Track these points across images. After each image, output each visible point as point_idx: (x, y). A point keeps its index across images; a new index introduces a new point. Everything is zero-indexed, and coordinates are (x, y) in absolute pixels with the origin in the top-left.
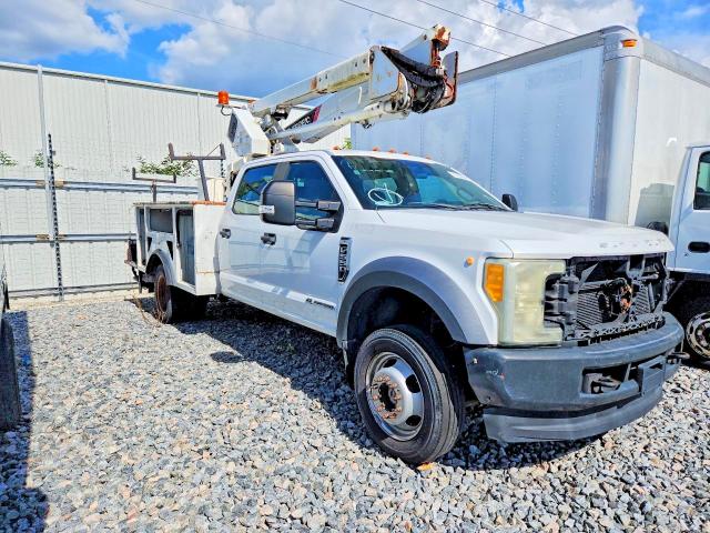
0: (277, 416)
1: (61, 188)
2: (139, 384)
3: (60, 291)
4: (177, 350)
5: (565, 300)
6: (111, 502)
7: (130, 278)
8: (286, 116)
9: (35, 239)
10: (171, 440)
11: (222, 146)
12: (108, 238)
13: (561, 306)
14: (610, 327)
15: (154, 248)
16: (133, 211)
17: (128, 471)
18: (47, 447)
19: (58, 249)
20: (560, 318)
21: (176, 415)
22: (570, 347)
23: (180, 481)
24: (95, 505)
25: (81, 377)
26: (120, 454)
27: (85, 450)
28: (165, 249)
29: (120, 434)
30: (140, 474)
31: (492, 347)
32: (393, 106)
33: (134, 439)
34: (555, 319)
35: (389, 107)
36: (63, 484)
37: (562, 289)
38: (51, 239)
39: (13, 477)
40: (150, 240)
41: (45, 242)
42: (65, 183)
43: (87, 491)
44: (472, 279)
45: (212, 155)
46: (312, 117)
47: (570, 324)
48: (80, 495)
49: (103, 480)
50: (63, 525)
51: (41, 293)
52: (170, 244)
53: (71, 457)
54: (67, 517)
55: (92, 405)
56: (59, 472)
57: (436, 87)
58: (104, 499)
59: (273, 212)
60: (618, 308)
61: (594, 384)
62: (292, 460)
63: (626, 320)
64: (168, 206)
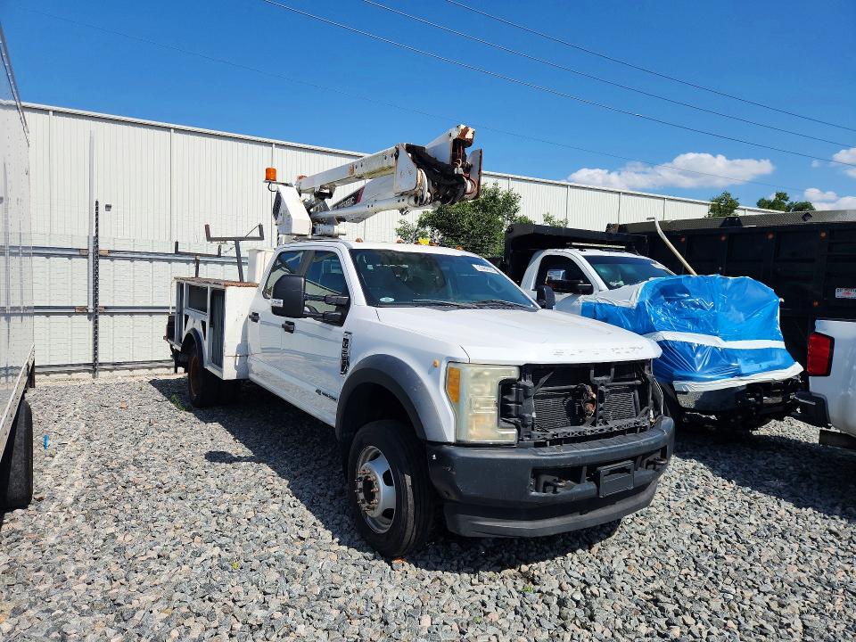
0: (276, 507)
1: (105, 257)
2: (152, 470)
3: (94, 367)
4: (198, 436)
5: (521, 404)
6: (100, 575)
7: (168, 355)
8: (330, 195)
9: (73, 311)
10: (167, 524)
11: (261, 227)
12: (151, 311)
13: (517, 408)
14: (572, 430)
15: (190, 325)
16: (175, 284)
17: (119, 550)
18: (51, 525)
19: (96, 322)
20: (516, 419)
21: (180, 501)
22: (525, 447)
23: (165, 561)
24: (83, 577)
25: (97, 460)
26: (116, 535)
27: (86, 529)
28: (200, 329)
29: (121, 516)
30: (130, 553)
31: (449, 444)
32: (416, 200)
33: (133, 522)
34: (512, 420)
35: (412, 201)
36: (58, 558)
37: (518, 392)
38: (91, 311)
39: (16, 549)
40: (187, 317)
41: (84, 314)
42: (110, 252)
43: (80, 565)
44: (437, 381)
45: (250, 235)
46: (356, 197)
47: (525, 426)
48: (73, 568)
49: (96, 556)
50: (53, 591)
51: (73, 369)
52: (204, 324)
53: (71, 535)
54: (57, 584)
55: (101, 488)
56: (58, 547)
57: (457, 185)
58: (93, 572)
59: (281, 305)
60: (583, 413)
61: (546, 484)
62: (276, 549)
63: (594, 424)
64: (205, 285)
